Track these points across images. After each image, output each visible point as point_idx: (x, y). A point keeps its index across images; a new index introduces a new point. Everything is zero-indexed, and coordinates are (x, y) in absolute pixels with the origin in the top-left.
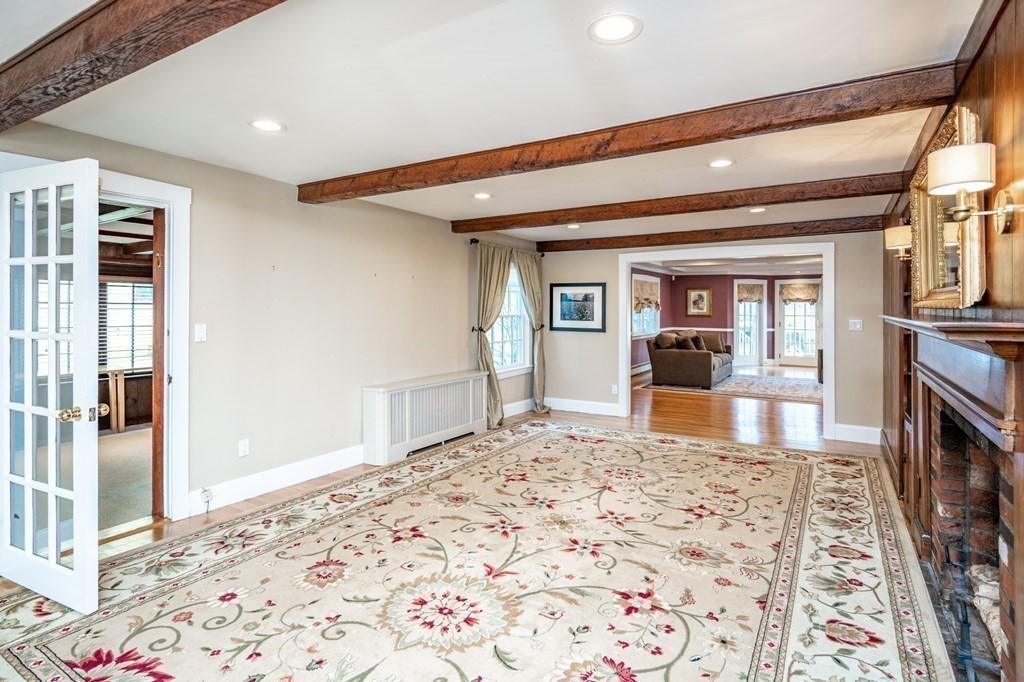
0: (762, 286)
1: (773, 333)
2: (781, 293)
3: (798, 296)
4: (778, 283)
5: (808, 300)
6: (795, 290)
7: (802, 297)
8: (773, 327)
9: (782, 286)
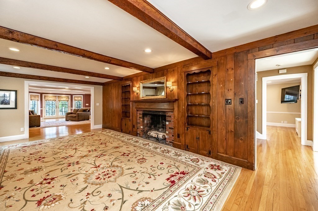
0: (38, 96)
1: (42, 110)
2: (45, 98)
3: (50, 99)
4: (43, 95)
5: (54, 100)
6: (49, 97)
7: (52, 99)
8: (42, 108)
9: (45, 96)
